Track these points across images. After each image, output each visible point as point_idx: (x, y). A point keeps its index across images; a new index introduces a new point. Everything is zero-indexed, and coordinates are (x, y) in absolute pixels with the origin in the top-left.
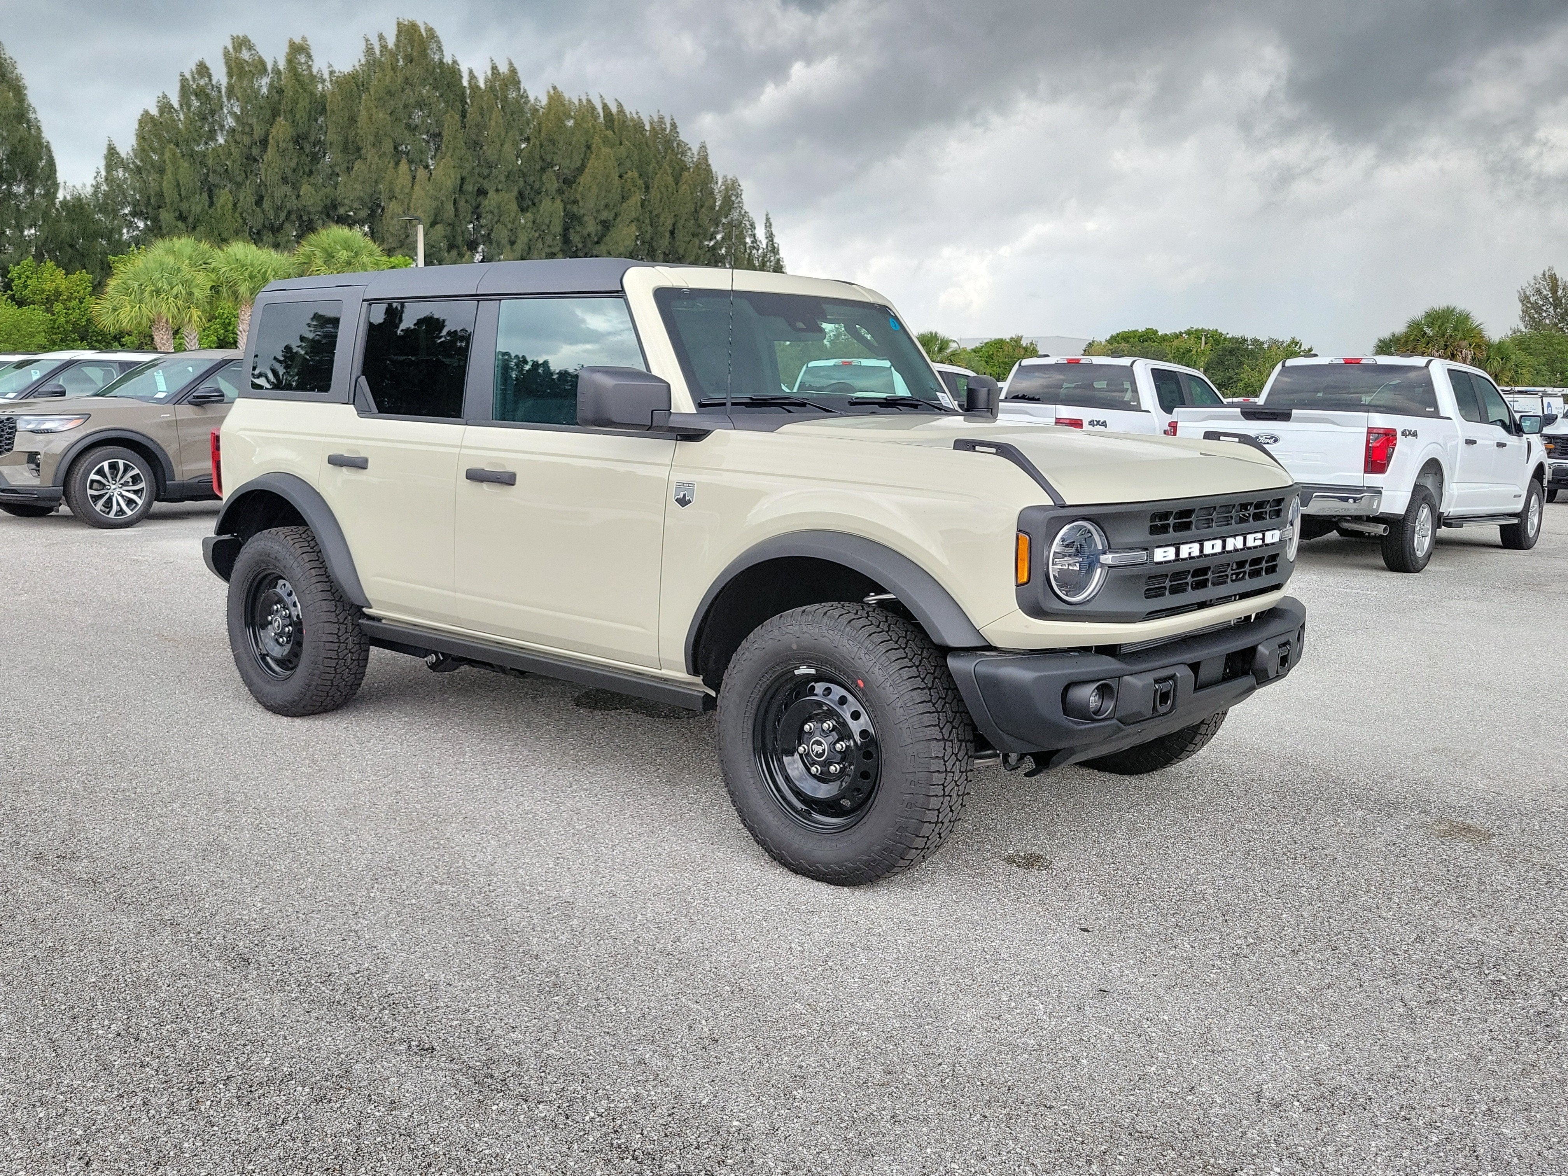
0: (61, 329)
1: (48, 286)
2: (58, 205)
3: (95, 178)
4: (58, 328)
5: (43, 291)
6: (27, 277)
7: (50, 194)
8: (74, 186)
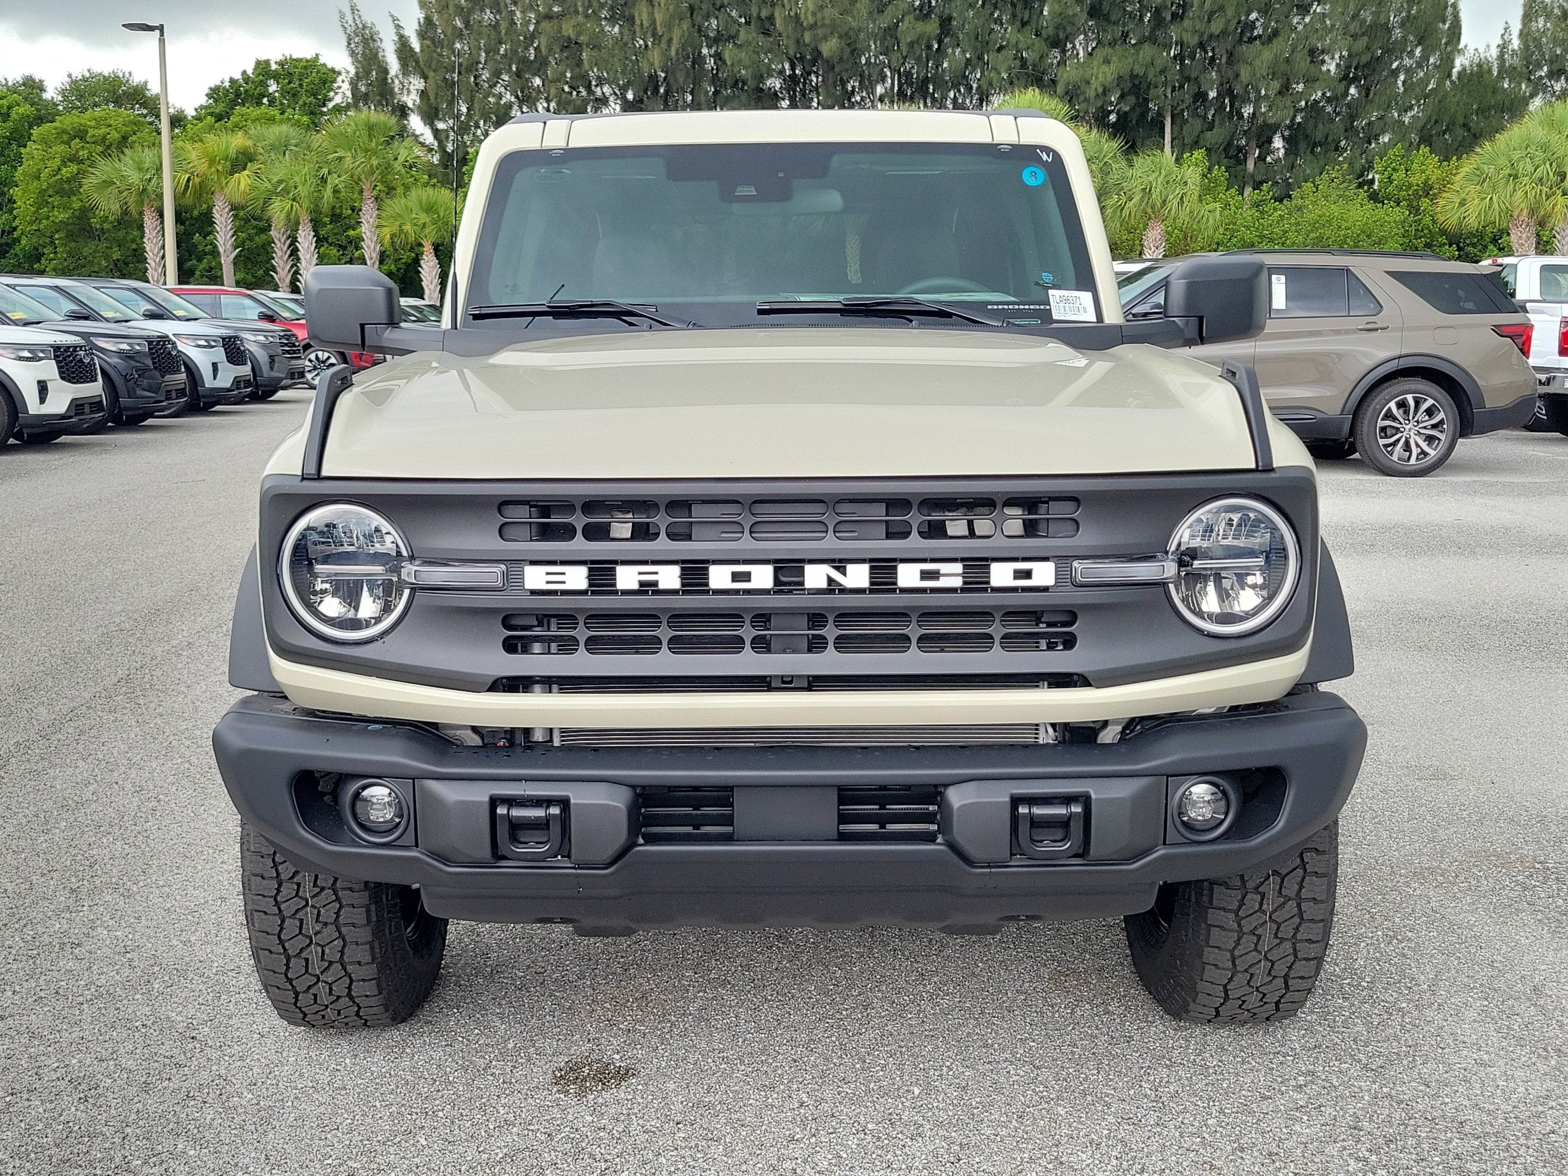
0: (1426, 231)
1: (1416, 179)
2: (1454, 76)
3: (1502, 35)
4: (1422, 230)
5: (1410, 186)
6: (1394, 169)
7: (1447, 62)
8: (1476, 50)
